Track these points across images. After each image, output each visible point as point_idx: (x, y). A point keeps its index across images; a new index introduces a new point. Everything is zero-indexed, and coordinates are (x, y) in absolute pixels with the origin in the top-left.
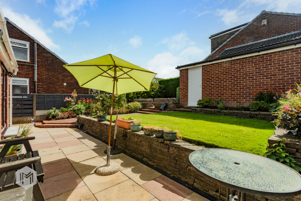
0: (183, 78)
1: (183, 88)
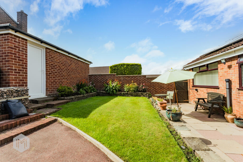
0: (18, 52)
1: (19, 70)
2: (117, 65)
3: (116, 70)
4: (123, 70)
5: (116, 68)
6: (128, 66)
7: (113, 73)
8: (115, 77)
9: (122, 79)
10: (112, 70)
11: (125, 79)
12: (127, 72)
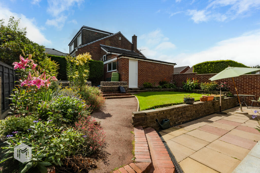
0: (125, 66)
1: (126, 74)
2: (200, 64)
3: (199, 69)
4: (206, 69)
5: (199, 67)
6: (213, 64)
7: (196, 72)
8: (195, 76)
9: (202, 77)
10: (195, 69)
11: (205, 77)
12: (210, 70)
